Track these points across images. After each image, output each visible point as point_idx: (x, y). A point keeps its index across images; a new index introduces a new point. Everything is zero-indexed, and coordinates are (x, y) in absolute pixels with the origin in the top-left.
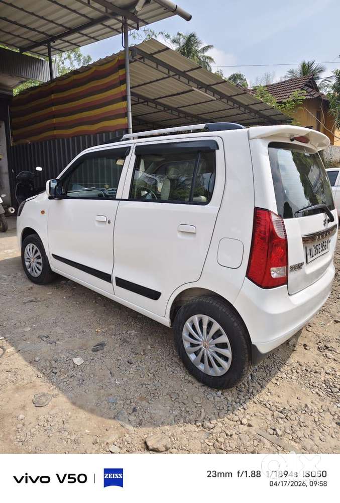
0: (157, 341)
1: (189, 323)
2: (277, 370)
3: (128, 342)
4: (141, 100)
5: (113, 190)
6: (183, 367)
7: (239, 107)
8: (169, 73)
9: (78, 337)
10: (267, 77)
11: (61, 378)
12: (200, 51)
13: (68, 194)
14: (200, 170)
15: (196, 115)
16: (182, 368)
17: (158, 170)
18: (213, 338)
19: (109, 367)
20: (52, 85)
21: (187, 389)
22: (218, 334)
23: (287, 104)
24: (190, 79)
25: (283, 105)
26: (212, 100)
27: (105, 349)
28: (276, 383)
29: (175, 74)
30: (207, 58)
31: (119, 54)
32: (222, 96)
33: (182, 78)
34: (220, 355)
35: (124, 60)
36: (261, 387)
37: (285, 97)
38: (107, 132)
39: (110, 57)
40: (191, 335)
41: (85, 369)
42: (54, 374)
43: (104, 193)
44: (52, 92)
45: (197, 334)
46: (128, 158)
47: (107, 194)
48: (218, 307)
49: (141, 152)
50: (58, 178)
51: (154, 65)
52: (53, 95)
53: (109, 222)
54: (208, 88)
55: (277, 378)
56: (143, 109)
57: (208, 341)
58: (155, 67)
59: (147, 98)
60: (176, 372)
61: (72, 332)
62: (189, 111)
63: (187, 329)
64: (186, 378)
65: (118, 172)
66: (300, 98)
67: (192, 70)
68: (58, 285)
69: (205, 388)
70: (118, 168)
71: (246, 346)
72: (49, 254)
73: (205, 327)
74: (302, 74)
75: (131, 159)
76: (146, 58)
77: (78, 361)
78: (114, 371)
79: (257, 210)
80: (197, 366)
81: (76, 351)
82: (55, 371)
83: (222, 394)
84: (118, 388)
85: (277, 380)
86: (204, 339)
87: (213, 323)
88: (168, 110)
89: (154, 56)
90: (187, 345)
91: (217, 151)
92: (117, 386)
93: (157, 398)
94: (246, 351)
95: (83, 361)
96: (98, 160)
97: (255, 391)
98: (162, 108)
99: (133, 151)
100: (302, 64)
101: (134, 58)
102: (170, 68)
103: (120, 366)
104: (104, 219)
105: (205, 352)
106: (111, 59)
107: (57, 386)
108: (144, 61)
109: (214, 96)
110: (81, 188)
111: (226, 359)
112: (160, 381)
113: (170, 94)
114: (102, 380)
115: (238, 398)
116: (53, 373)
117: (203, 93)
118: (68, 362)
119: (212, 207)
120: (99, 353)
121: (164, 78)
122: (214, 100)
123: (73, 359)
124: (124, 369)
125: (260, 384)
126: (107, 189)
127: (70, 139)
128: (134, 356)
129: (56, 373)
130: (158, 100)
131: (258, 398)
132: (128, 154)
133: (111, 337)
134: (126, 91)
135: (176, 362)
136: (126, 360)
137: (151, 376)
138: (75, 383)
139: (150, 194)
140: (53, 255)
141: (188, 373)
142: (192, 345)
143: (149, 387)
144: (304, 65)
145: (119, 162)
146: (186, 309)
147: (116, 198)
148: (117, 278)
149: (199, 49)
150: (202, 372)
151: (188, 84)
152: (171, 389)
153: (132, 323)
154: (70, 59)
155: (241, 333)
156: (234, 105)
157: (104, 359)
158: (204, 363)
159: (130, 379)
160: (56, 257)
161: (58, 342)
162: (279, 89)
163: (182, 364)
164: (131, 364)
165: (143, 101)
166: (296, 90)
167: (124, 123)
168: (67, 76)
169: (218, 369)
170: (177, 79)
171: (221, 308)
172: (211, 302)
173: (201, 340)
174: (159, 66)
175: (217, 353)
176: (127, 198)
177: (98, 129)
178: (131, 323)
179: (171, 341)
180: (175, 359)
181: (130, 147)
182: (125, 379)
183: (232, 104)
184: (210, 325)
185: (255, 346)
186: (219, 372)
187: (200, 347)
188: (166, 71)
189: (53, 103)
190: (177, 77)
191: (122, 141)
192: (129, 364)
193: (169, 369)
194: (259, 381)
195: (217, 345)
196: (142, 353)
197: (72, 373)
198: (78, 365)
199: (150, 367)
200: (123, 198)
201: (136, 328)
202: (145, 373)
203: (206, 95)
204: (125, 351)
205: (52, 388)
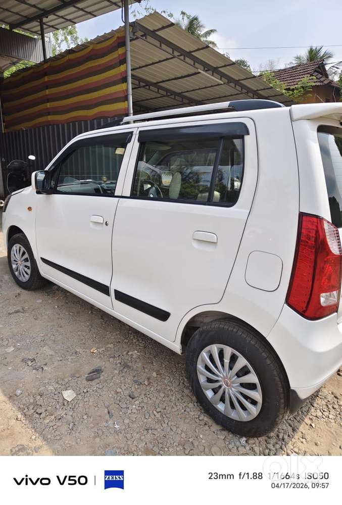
0: (164, 366)
1: (206, 353)
2: (309, 405)
3: (128, 367)
4: (142, 84)
5: (112, 183)
6: (197, 403)
7: (247, 93)
8: (173, 53)
9: (70, 360)
10: (271, 63)
11: (47, 421)
12: (202, 36)
13: (58, 188)
14: (218, 161)
15: (200, 101)
16: (195, 404)
17: (162, 161)
18: (238, 375)
19: (107, 403)
20: (46, 66)
21: (203, 435)
22: (244, 372)
23: (295, 91)
24: (196, 60)
25: (291, 92)
26: (218, 85)
27: (102, 378)
28: (311, 425)
29: (180, 54)
30: (210, 43)
31: (117, 31)
32: (230, 80)
33: (187, 59)
34: (246, 397)
35: (125, 37)
36: (294, 430)
37: (292, 84)
38: (106, 118)
39: (108, 34)
40: (207, 368)
41: (77, 406)
42: (37, 416)
43: (102, 187)
44: (46, 73)
45: (216, 367)
46: (129, 146)
47: (105, 188)
48: (245, 338)
49: (146, 139)
50: (47, 169)
51: (158, 44)
52: (46, 77)
53: (106, 224)
54: (215, 70)
55: (311, 417)
56: (144, 93)
57: (230, 379)
58: (159, 45)
59: (148, 82)
60: (188, 410)
61: (63, 354)
62: (193, 97)
63: (203, 360)
64: (201, 418)
65: (118, 163)
66: (309, 84)
67: (199, 50)
68: (49, 290)
69: (225, 433)
70: (117, 159)
71: (281, 390)
72: (37, 257)
73: (227, 361)
74: (309, 60)
75: (133, 147)
76: (148, 35)
77: (68, 395)
78: (114, 409)
79: (302, 215)
80: (215, 406)
81: (66, 380)
82: (39, 411)
83: (246, 441)
84: (118, 435)
85: (311, 419)
86: (225, 375)
87: (237, 357)
88: (171, 95)
89: (157, 33)
90: (202, 380)
91: (246, 137)
92: (117, 432)
93: (166, 449)
94: (282, 396)
95: (75, 396)
96: (95, 148)
97: (286, 437)
98: (165, 93)
99: (135, 138)
100: (309, 50)
101: (136, 34)
102: (175, 48)
103: (120, 401)
104: (101, 220)
105: (227, 391)
106: (110, 36)
107: (41, 434)
108: (146, 38)
109: (221, 79)
110: (73, 181)
111: (254, 402)
112: (169, 424)
113: (173, 77)
114: (98, 424)
115: (267, 448)
116: (37, 413)
117: (210, 76)
118: (56, 397)
119: (238, 210)
120: (94, 383)
121: (167, 59)
122: (222, 84)
123: (63, 392)
124: (125, 406)
125: (291, 426)
126: (105, 181)
127: (66, 125)
128: (136, 387)
129: (41, 414)
130: (161, 84)
131: (292, 447)
132: (129, 141)
133: (109, 361)
134: (126, 72)
135: (188, 396)
136: (127, 393)
137: (158, 416)
138: (64, 429)
139: (154, 188)
140: (41, 258)
141: (203, 411)
142: (209, 380)
143: (155, 433)
144: (311, 51)
145: (119, 151)
146: (203, 336)
147: (115, 195)
148: (116, 291)
149: (202, 33)
150: (221, 413)
151: (194, 66)
152: (183, 435)
153: (134, 341)
154: (67, 42)
155: (275, 373)
156: (242, 90)
157: (100, 391)
158: (224, 403)
159: (133, 422)
160: (45, 261)
161: (45, 368)
162: (286, 75)
163: (194, 398)
164: (133, 398)
165: (144, 84)
166: (306, 76)
167: (124, 108)
168: (62, 55)
169: (244, 414)
170: (181, 60)
171: (248, 339)
172: (235, 330)
173: (222, 376)
174: (162, 44)
175: (242, 394)
176: (129, 195)
177: (96, 114)
178: (132, 340)
179: (180, 365)
180: (187, 391)
181: (132, 133)
182: (127, 421)
183: (240, 89)
184: (234, 359)
185: (294, 392)
186: (244, 417)
187: (220, 384)
188: (170, 50)
189: (47, 86)
190: (182, 57)
191: (122, 124)
192: (131, 399)
193: (180, 406)
194: (290, 421)
195: (243, 385)
196: (146, 383)
197: (60, 412)
198: (68, 402)
199: (157, 402)
200: (123, 195)
201: (138, 348)
202: (151, 412)
203: (212, 77)
204: (126, 380)
205: (33, 437)
